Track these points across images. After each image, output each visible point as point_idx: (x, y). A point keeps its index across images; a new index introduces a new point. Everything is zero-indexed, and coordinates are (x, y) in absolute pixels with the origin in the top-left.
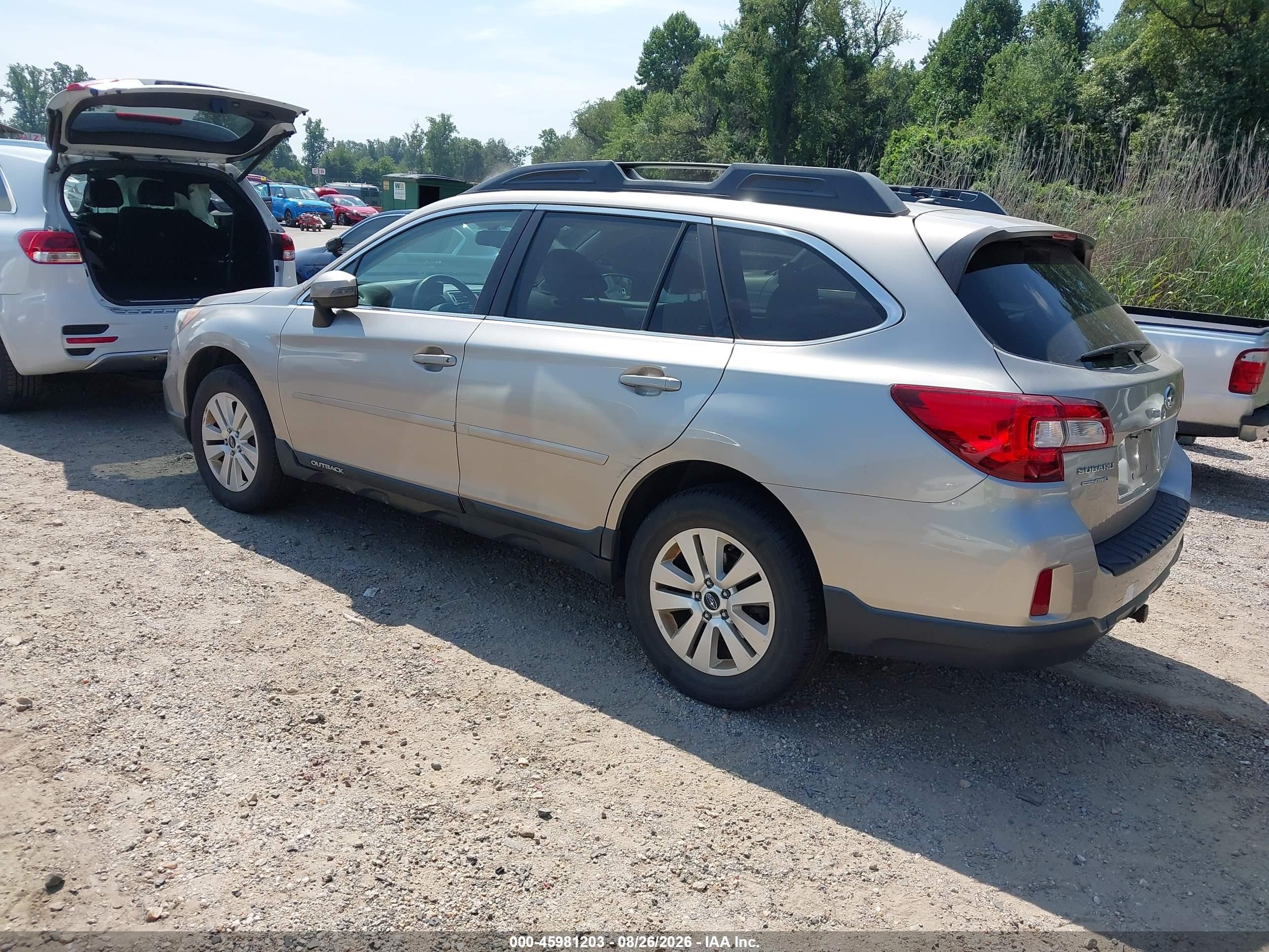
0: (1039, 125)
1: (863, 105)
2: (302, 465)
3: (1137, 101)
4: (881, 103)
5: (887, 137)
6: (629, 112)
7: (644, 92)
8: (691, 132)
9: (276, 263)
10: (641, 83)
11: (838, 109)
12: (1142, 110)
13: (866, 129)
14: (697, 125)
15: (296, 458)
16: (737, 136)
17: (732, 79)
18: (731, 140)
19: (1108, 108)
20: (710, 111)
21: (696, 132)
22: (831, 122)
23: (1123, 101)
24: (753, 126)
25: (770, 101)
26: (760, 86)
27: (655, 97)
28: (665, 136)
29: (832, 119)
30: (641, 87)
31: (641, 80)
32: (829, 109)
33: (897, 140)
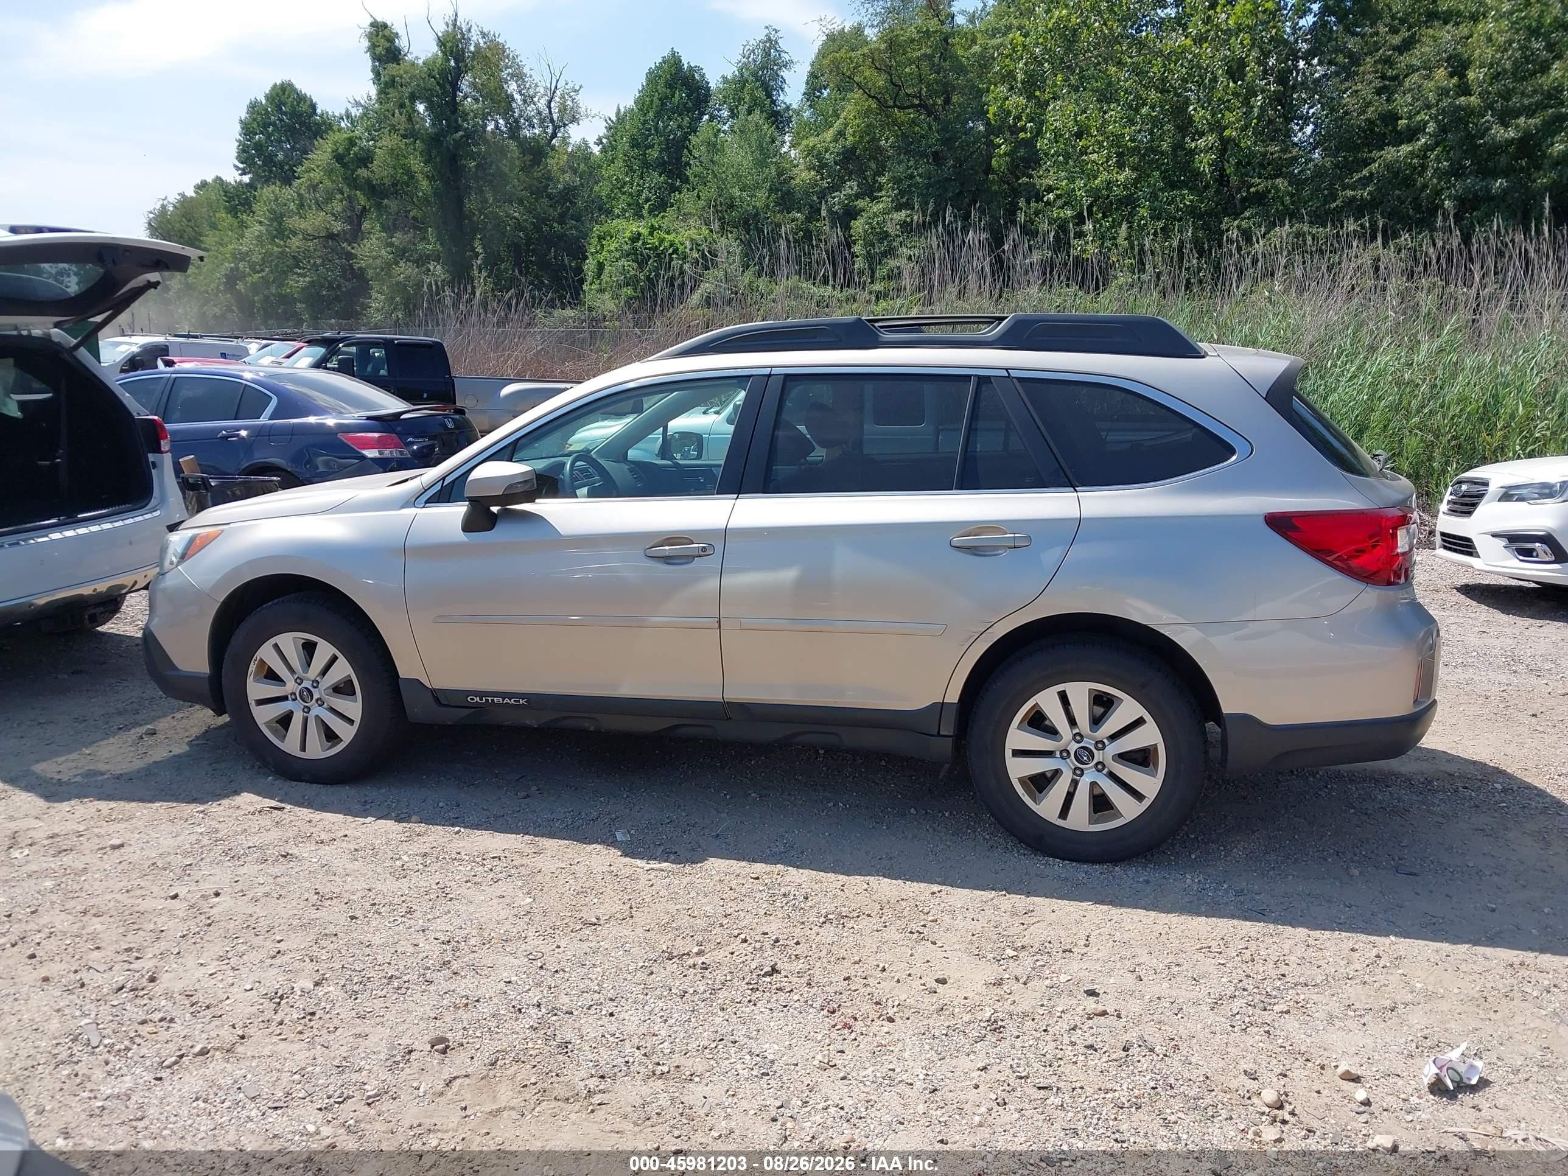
0: (757, 215)
1: (549, 196)
2: (446, 706)
3: (851, 187)
4: (568, 195)
5: (585, 236)
6: (233, 211)
7: (251, 186)
8: (331, 236)
9: (151, 457)
10: (244, 173)
11: (521, 202)
12: (857, 196)
13: (555, 225)
14: (337, 227)
15: (437, 700)
16: (398, 238)
17: (379, 170)
18: (391, 245)
19: (823, 195)
20: (352, 208)
21: (338, 235)
22: (515, 218)
23: (835, 188)
24: (418, 226)
25: (435, 194)
26: (420, 177)
27: (268, 191)
28: (295, 242)
29: (516, 214)
30: (246, 179)
31: (243, 170)
32: (511, 203)
33: (600, 238)
